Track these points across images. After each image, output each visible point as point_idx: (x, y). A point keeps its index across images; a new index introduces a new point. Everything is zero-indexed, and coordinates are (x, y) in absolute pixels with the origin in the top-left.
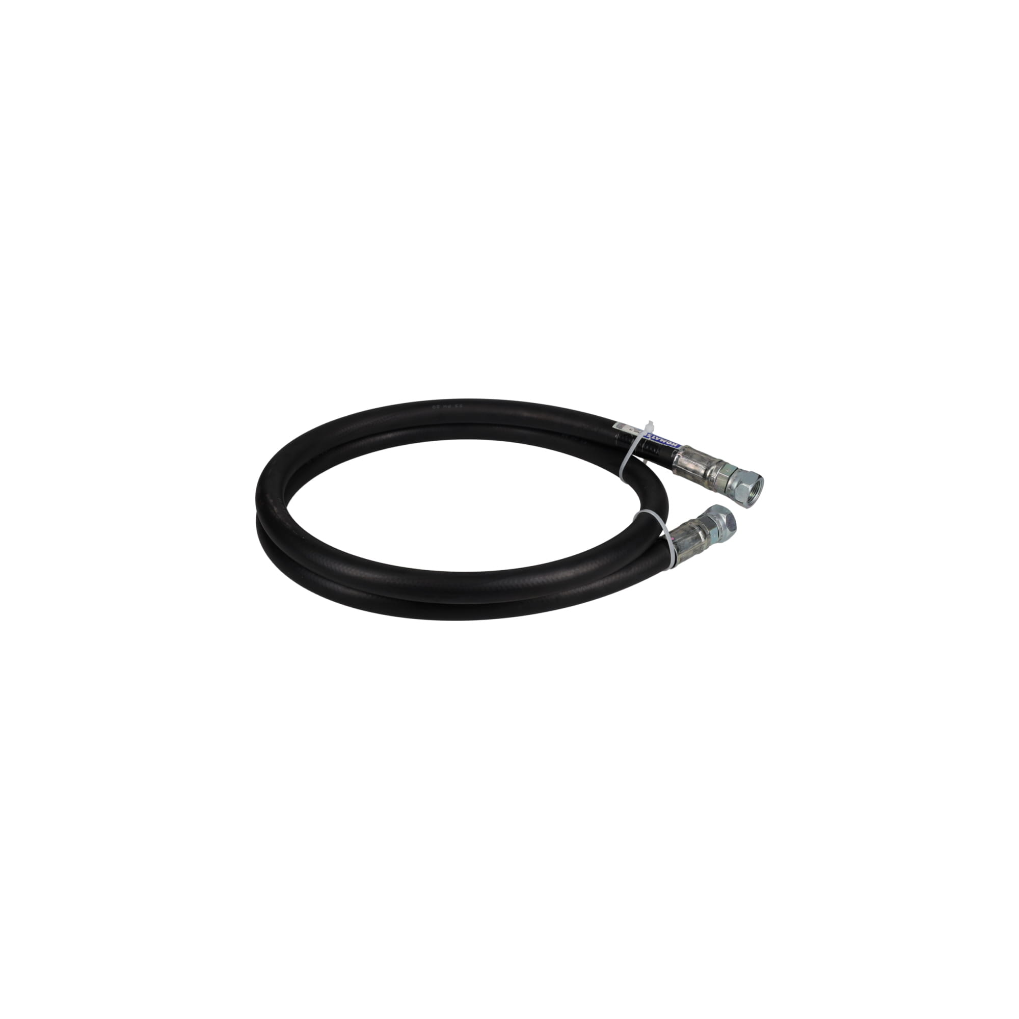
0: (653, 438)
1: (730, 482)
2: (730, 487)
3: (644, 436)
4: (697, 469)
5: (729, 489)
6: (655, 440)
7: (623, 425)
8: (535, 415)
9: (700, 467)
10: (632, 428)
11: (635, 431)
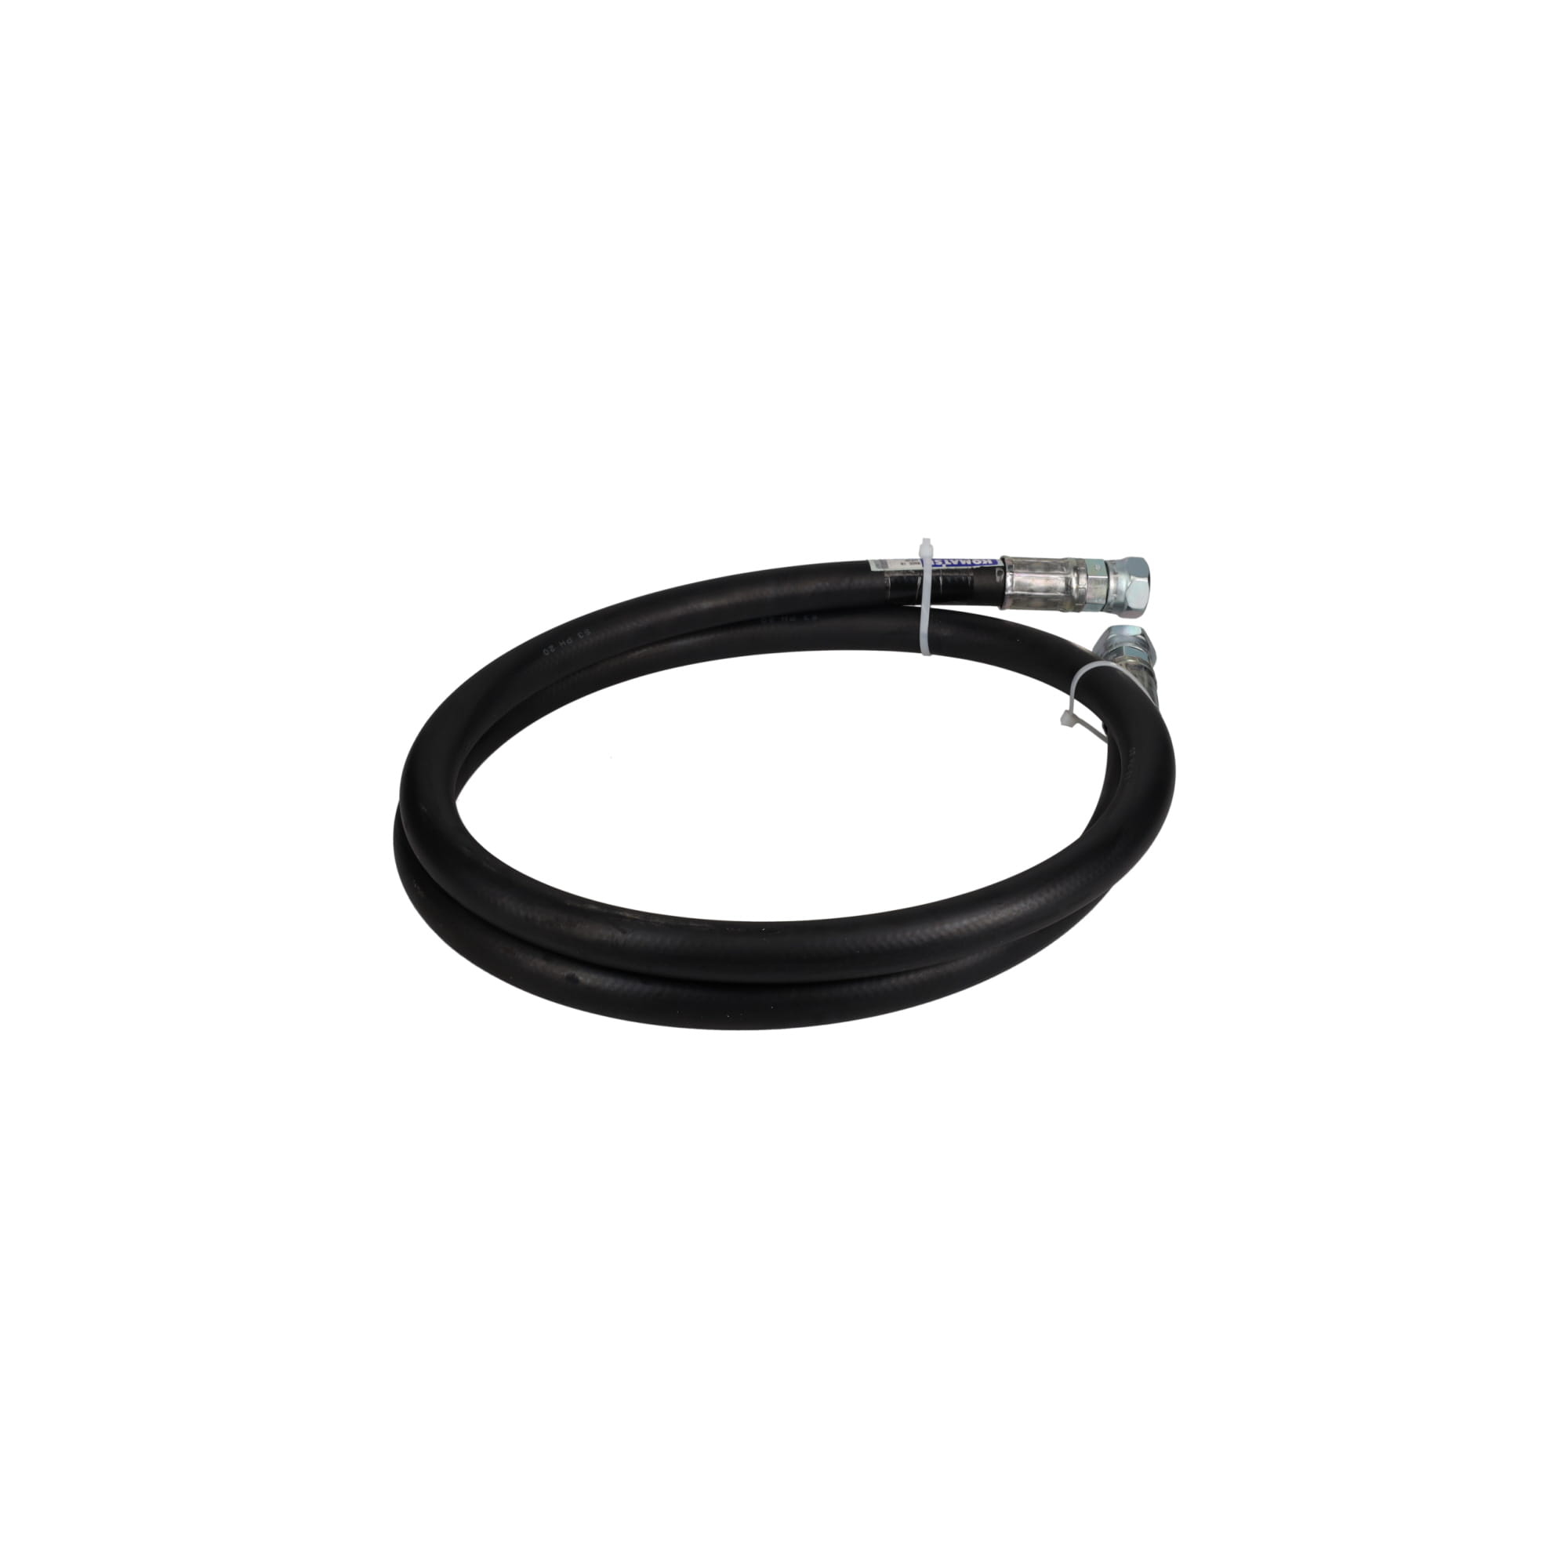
0: (947, 563)
1: (1112, 584)
2: (1116, 592)
3: (933, 566)
4: (1049, 584)
5: (1115, 595)
6: (953, 565)
7: (883, 563)
8: (723, 601)
9: (1055, 579)
10: (903, 562)
11: (911, 564)
